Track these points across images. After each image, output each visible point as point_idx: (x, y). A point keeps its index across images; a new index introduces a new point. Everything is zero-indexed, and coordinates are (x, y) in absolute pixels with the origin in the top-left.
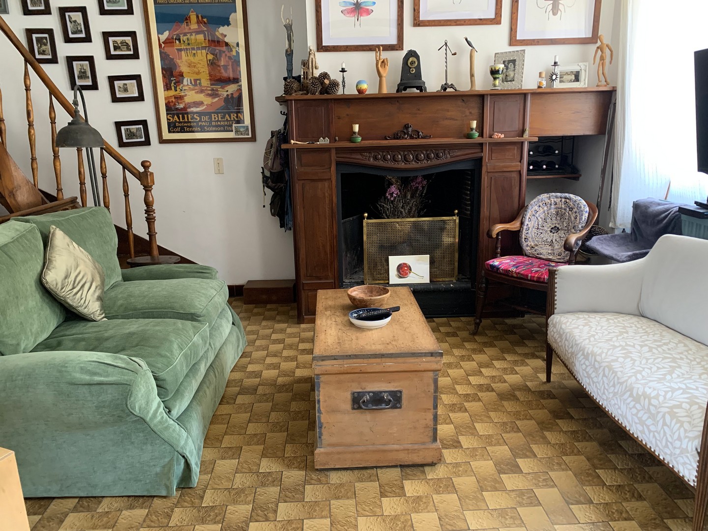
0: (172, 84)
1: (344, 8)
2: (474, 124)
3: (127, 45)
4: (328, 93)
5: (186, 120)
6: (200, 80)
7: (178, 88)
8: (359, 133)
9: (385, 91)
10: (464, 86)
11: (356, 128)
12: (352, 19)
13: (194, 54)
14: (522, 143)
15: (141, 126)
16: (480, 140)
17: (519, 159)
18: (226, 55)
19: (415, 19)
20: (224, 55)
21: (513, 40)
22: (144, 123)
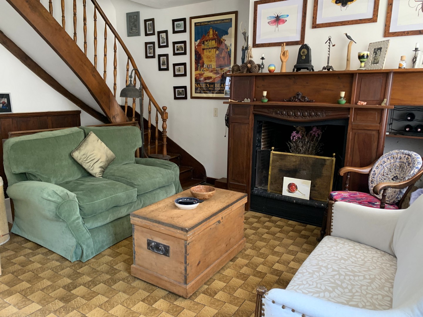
0: (199, 68)
1: (270, 21)
2: (343, 94)
3: (182, 48)
4: (250, 72)
5: (203, 87)
6: (211, 65)
7: (201, 69)
8: (267, 97)
9: (284, 71)
11: (265, 93)
13: (210, 51)
14: (382, 110)
15: (184, 89)
16: (348, 105)
17: (379, 121)
18: (225, 51)
19: (313, 24)
20: (223, 51)
21: (387, 33)
22: (185, 87)
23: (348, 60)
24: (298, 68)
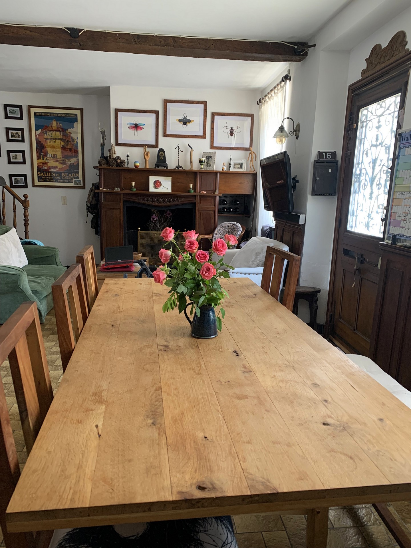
0: (42, 156)
1: (130, 126)
2: (191, 186)
3: (19, 135)
4: (119, 166)
5: (48, 176)
6: (56, 155)
7: (44, 158)
8: (135, 187)
9: (148, 167)
10: (187, 167)
11: (133, 184)
12: (133, 131)
13: (54, 142)
14: (215, 197)
15: (23, 177)
16: (195, 194)
17: (214, 204)
18: (71, 143)
19: (164, 134)
21: (212, 147)
22: (25, 176)
23: (191, 162)
24: (157, 165)
